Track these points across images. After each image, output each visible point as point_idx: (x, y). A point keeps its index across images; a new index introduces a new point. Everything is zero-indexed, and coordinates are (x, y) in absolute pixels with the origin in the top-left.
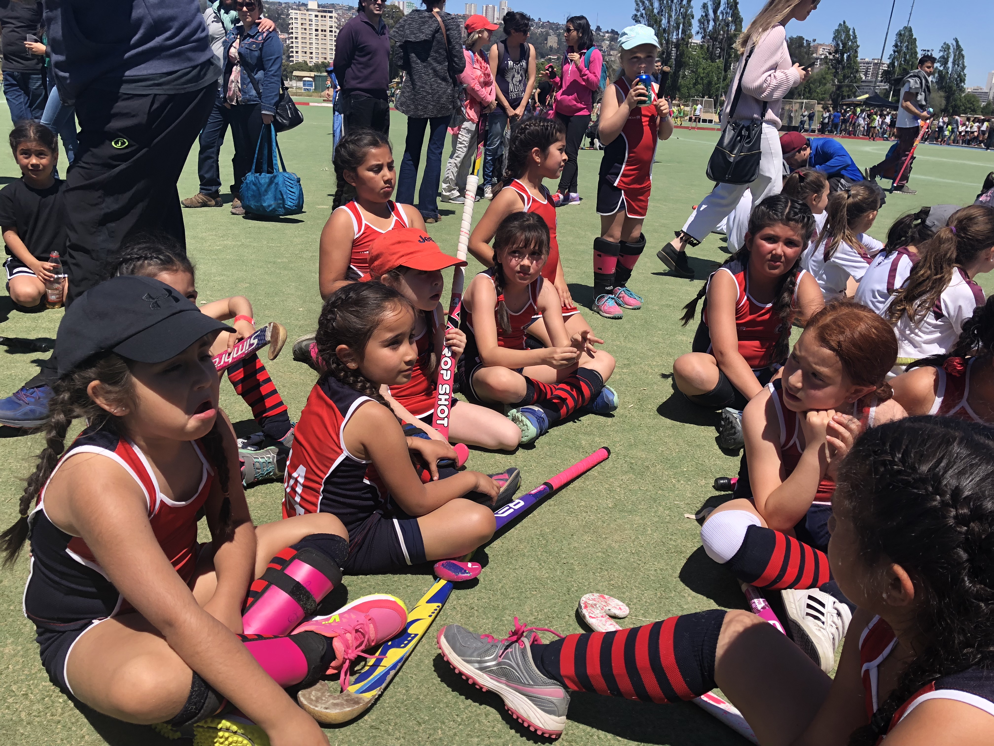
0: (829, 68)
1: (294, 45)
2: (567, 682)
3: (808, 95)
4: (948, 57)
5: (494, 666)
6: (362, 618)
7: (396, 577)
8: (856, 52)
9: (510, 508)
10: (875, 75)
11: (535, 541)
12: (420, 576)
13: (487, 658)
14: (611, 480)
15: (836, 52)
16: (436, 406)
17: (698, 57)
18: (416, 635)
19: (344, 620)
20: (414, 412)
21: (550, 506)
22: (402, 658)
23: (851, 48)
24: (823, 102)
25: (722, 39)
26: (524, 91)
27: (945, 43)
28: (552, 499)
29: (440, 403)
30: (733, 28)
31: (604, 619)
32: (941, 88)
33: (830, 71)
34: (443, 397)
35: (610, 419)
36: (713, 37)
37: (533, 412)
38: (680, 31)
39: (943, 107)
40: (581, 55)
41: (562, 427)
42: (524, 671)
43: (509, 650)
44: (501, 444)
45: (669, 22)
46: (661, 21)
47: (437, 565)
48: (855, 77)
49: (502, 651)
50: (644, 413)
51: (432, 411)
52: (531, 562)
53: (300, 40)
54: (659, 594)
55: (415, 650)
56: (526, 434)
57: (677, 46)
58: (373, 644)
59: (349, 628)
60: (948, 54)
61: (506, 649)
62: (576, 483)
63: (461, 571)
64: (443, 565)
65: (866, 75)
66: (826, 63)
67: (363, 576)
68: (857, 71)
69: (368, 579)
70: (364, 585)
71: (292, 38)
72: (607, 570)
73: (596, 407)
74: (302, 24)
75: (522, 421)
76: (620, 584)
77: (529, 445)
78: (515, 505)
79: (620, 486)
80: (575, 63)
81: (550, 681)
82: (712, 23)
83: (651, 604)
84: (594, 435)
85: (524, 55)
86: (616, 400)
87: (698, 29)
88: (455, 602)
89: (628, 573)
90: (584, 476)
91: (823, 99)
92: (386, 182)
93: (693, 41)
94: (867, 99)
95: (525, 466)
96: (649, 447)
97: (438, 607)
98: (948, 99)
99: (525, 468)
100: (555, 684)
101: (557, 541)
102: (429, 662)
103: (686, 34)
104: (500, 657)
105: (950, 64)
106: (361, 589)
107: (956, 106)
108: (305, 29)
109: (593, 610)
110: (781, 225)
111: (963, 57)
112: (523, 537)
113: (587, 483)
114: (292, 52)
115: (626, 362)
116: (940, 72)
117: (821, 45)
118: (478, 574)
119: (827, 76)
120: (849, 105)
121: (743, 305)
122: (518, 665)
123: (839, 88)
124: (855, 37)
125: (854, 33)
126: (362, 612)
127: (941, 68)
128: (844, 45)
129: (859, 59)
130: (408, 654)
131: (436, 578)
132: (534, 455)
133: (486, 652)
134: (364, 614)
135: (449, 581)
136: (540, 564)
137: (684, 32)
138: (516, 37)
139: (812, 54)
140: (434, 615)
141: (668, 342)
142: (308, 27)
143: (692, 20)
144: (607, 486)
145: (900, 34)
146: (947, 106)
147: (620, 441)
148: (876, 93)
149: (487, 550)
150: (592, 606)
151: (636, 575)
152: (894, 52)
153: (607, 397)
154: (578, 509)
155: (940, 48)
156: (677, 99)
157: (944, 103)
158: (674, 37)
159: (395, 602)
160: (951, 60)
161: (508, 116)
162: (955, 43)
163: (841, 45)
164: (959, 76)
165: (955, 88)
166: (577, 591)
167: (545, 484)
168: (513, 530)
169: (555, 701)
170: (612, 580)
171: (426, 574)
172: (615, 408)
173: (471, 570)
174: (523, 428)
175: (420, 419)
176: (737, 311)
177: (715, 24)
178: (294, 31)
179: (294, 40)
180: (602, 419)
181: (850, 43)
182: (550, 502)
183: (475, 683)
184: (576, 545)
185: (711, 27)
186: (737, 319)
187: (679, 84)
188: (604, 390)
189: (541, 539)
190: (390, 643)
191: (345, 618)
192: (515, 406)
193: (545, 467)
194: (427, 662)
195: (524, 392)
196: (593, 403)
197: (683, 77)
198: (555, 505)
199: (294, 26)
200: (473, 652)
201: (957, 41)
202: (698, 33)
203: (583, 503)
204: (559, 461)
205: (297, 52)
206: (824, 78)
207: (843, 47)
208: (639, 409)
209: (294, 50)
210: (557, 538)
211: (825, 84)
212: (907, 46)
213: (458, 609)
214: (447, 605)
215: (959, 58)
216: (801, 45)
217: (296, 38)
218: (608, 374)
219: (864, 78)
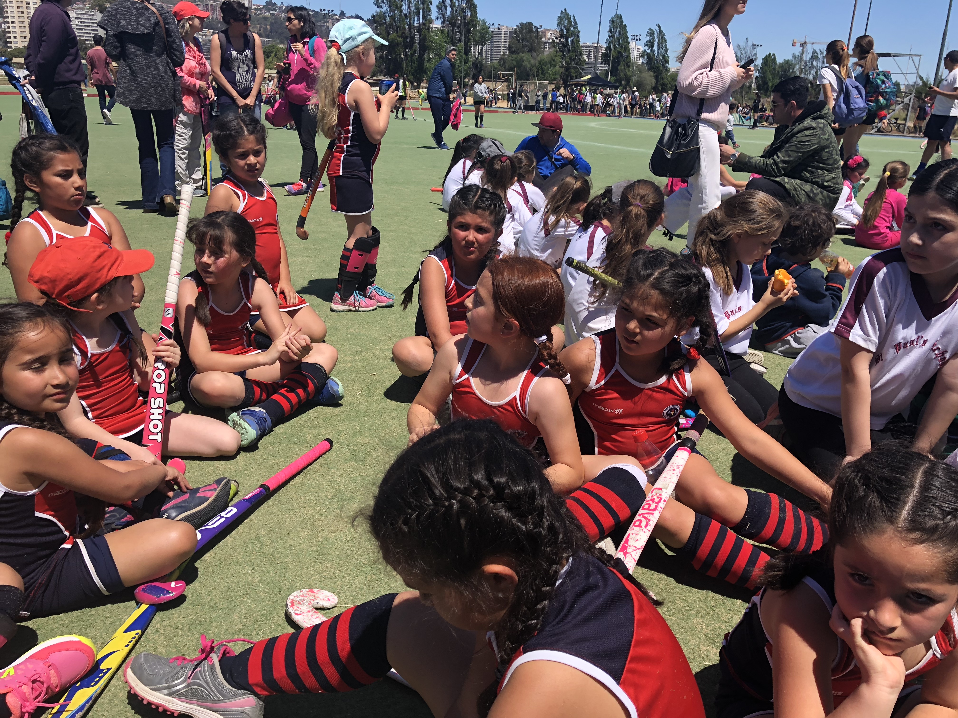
0: (557, 51)
1: (11, 30)
2: (257, 690)
3: (541, 76)
4: (653, 41)
5: (183, 688)
6: (40, 666)
7: (93, 611)
8: (578, 37)
9: (222, 517)
10: (596, 58)
11: (250, 545)
12: (121, 605)
13: (175, 682)
14: (333, 470)
15: (561, 36)
16: (147, 420)
17: (440, 41)
18: (109, 669)
19: (20, 672)
20: (116, 432)
21: (268, 507)
22: (91, 698)
23: (573, 33)
24: (554, 82)
25: (460, 24)
26: (253, 80)
27: (650, 29)
28: (271, 500)
29: (152, 417)
30: (469, 14)
31: (310, 614)
32: (650, 69)
33: (558, 54)
34: (156, 412)
35: (337, 409)
36: (451, 22)
37: (253, 414)
38: (421, 16)
39: (654, 85)
40: (304, 44)
41: (288, 424)
42: (213, 688)
43: (198, 669)
44: (219, 451)
45: (409, 7)
46: (401, 6)
47: (137, 591)
48: (580, 59)
49: (191, 672)
50: (372, 398)
51: (142, 426)
52: (243, 568)
53: (17, 24)
54: (369, 578)
55: (109, 686)
56: (246, 437)
57: (419, 30)
58: (57, 690)
59: (25, 680)
60: (654, 38)
61: (195, 669)
62: (297, 480)
63: (162, 592)
64: (143, 589)
65: (589, 57)
66: (554, 46)
67: (56, 616)
68: (581, 54)
69: (61, 618)
70: (57, 625)
71: (8, 22)
72: (320, 563)
73: (323, 399)
74: (18, 7)
75: (240, 425)
76: (332, 574)
77: (252, 447)
78: (226, 514)
79: (340, 476)
80: (299, 52)
81: (240, 691)
82: (449, 9)
83: (360, 589)
84: (320, 427)
85: (248, 44)
86: (340, 389)
87: (437, 14)
88: (158, 625)
89: (342, 562)
90: (305, 471)
91: (554, 79)
92: (77, 189)
93: (434, 26)
94: (590, 79)
95: (246, 470)
96: (373, 431)
97: (137, 634)
98: (656, 77)
99: (246, 472)
100: (245, 694)
101: (272, 542)
102: (123, 695)
103: (427, 20)
104: (189, 678)
105: (656, 48)
106: (52, 630)
107: (663, 84)
108: (23, 13)
109: (300, 606)
110: (470, 214)
111: (666, 41)
112: (238, 544)
113: (309, 477)
114: (10, 37)
115: (359, 349)
116: (648, 54)
117: (548, 30)
118: (184, 591)
119: (556, 58)
120: (576, 85)
121: (452, 289)
122: (207, 683)
123: (567, 69)
124: (576, 23)
125: (574, 19)
126: (40, 659)
127: (649, 51)
128: (568, 30)
129: (581, 43)
130: (98, 692)
131: (139, 604)
132: (256, 457)
133: (175, 676)
134: (43, 662)
135: (150, 605)
136: (253, 569)
137: (424, 17)
138: (237, 27)
139: (541, 38)
140: (131, 645)
141: (400, 325)
142: (25, 10)
143: (431, 6)
144: (328, 478)
145: (612, 21)
146: (656, 84)
147: (346, 430)
148: (596, 73)
149: (197, 564)
150: (299, 603)
151: (348, 563)
152: (610, 37)
153: (332, 388)
154: (297, 506)
155: (646, 33)
156: (425, 81)
157: (654, 81)
158: (416, 22)
159: (79, 642)
160: (656, 44)
161: (239, 107)
162: (658, 29)
163: (565, 31)
164: (664, 57)
165: (661, 68)
166: (288, 589)
167: (262, 486)
168: (227, 538)
169: (247, 711)
170: (324, 572)
171: (128, 601)
172: (341, 398)
173: (174, 589)
174: (242, 431)
175: (126, 439)
176: (447, 294)
177: (452, 10)
178: (9, 15)
179: (10, 25)
180: (329, 409)
181: (572, 29)
182: (269, 502)
183: (165, 710)
184: (292, 542)
185: (448, 13)
186: (447, 302)
187: (425, 67)
188: (329, 382)
189: (256, 542)
190: (78, 684)
191: (21, 669)
192: (234, 409)
193: (267, 468)
194: (121, 695)
195: (243, 394)
196: (319, 395)
197: (428, 61)
198: (273, 505)
199: (9, 9)
200: (162, 679)
201: (659, 27)
202: (437, 18)
203: (303, 499)
204: (281, 460)
205: (15, 37)
206: (554, 60)
207: (567, 32)
208: (366, 395)
209: (12, 35)
210: (273, 539)
211: (555, 66)
212: (619, 32)
213: (161, 631)
214: (149, 630)
215: (662, 42)
216: (531, 31)
217: (13, 22)
218: (331, 366)
219: (587, 60)
